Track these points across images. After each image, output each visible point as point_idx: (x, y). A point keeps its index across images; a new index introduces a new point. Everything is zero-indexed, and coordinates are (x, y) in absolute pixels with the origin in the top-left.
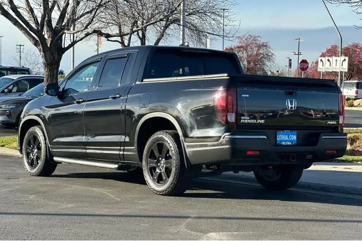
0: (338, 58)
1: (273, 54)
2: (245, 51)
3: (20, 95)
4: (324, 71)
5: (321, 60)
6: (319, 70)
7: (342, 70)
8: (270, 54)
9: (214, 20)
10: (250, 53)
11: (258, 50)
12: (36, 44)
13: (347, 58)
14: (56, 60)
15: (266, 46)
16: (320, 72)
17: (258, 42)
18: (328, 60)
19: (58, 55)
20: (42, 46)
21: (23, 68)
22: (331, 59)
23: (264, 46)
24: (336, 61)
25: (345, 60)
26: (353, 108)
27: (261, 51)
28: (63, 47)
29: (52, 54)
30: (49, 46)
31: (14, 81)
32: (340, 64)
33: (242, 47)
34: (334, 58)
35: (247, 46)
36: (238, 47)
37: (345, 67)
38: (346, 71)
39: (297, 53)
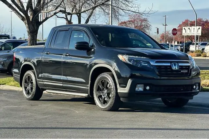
0: (195, 27)
1: (150, 25)
2: (133, 24)
3: (8, 52)
4: (186, 35)
5: (184, 29)
6: (183, 35)
7: (198, 35)
8: (148, 25)
9: (124, 4)
10: (136, 25)
11: (141, 23)
12: (23, 19)
13: (201, 27)
14: (36, 29)
15: (146, 20)
16: (184, 36)
17: (141, 18)
18: (189, 29)
19: (37, 26)
20: (27, 21)
21: (5, 35)
22: (190, 28)
23: (145, 20)
24: (194, 29)
25: (199, 28)
26: (206, 58)
27: (143, 24)
28: (40, 21)
29: (33, 26)
30: (31, 20)
31: (3, 43)
32: (196, 31)
33: (131, 21)
34: (193, 27)
35: (134, 20)
36: (129, 21)
37: (199, 33)
38: (200, 35)
39: (165, 25)
